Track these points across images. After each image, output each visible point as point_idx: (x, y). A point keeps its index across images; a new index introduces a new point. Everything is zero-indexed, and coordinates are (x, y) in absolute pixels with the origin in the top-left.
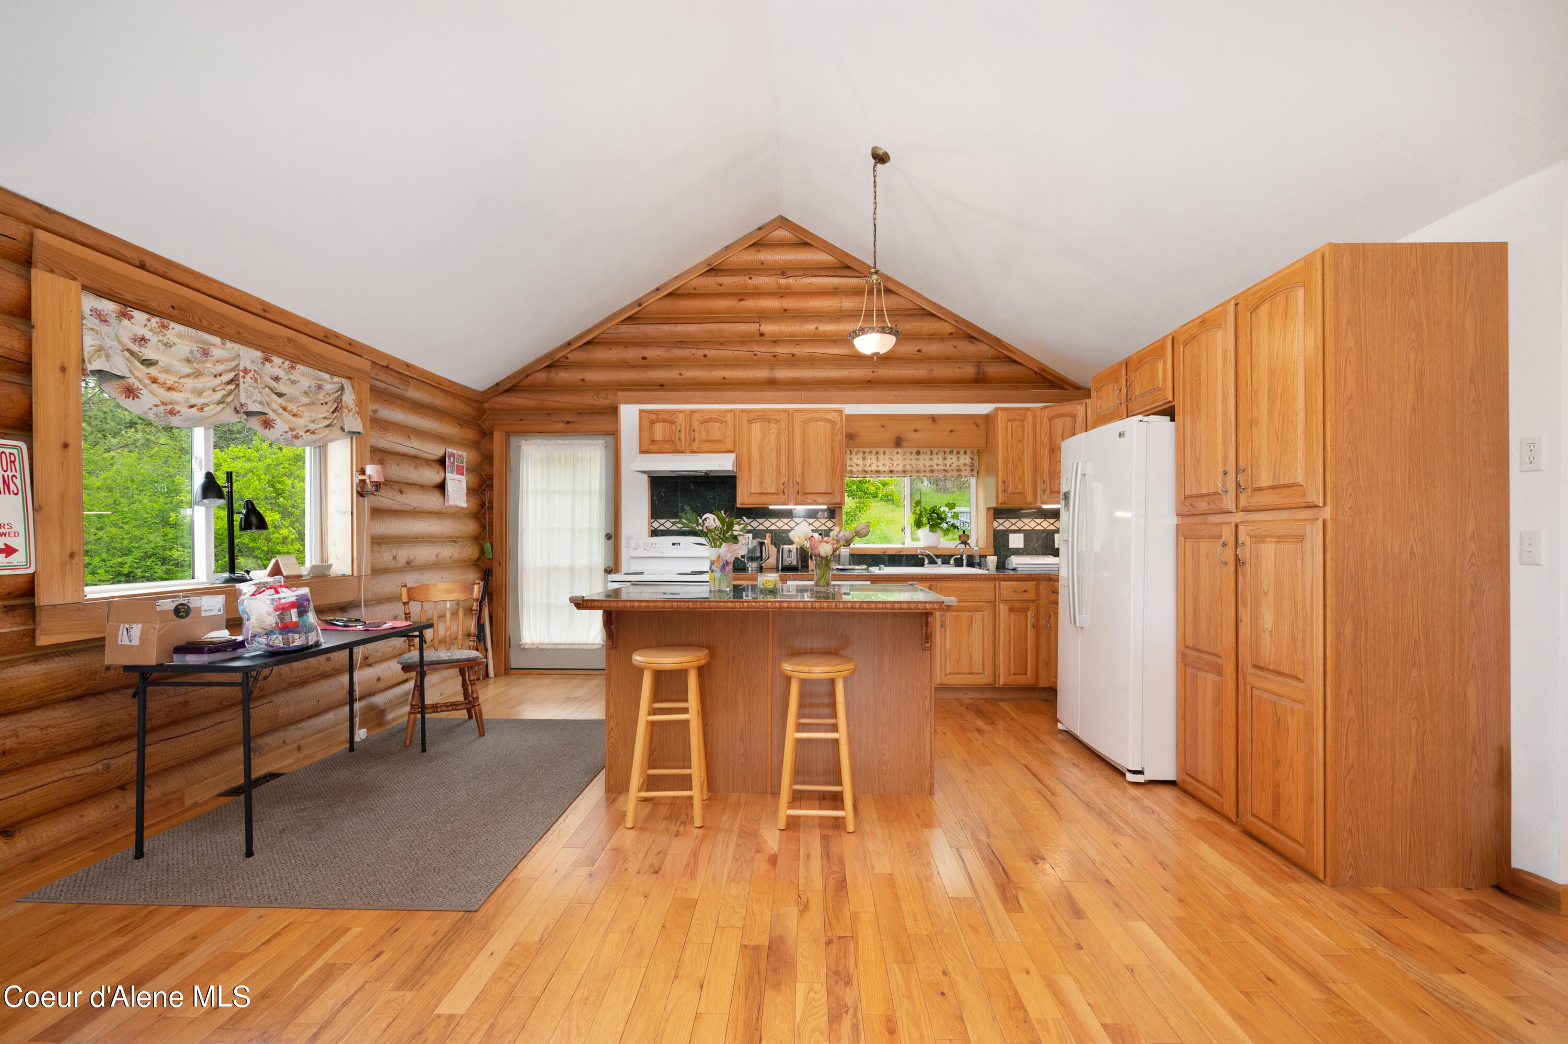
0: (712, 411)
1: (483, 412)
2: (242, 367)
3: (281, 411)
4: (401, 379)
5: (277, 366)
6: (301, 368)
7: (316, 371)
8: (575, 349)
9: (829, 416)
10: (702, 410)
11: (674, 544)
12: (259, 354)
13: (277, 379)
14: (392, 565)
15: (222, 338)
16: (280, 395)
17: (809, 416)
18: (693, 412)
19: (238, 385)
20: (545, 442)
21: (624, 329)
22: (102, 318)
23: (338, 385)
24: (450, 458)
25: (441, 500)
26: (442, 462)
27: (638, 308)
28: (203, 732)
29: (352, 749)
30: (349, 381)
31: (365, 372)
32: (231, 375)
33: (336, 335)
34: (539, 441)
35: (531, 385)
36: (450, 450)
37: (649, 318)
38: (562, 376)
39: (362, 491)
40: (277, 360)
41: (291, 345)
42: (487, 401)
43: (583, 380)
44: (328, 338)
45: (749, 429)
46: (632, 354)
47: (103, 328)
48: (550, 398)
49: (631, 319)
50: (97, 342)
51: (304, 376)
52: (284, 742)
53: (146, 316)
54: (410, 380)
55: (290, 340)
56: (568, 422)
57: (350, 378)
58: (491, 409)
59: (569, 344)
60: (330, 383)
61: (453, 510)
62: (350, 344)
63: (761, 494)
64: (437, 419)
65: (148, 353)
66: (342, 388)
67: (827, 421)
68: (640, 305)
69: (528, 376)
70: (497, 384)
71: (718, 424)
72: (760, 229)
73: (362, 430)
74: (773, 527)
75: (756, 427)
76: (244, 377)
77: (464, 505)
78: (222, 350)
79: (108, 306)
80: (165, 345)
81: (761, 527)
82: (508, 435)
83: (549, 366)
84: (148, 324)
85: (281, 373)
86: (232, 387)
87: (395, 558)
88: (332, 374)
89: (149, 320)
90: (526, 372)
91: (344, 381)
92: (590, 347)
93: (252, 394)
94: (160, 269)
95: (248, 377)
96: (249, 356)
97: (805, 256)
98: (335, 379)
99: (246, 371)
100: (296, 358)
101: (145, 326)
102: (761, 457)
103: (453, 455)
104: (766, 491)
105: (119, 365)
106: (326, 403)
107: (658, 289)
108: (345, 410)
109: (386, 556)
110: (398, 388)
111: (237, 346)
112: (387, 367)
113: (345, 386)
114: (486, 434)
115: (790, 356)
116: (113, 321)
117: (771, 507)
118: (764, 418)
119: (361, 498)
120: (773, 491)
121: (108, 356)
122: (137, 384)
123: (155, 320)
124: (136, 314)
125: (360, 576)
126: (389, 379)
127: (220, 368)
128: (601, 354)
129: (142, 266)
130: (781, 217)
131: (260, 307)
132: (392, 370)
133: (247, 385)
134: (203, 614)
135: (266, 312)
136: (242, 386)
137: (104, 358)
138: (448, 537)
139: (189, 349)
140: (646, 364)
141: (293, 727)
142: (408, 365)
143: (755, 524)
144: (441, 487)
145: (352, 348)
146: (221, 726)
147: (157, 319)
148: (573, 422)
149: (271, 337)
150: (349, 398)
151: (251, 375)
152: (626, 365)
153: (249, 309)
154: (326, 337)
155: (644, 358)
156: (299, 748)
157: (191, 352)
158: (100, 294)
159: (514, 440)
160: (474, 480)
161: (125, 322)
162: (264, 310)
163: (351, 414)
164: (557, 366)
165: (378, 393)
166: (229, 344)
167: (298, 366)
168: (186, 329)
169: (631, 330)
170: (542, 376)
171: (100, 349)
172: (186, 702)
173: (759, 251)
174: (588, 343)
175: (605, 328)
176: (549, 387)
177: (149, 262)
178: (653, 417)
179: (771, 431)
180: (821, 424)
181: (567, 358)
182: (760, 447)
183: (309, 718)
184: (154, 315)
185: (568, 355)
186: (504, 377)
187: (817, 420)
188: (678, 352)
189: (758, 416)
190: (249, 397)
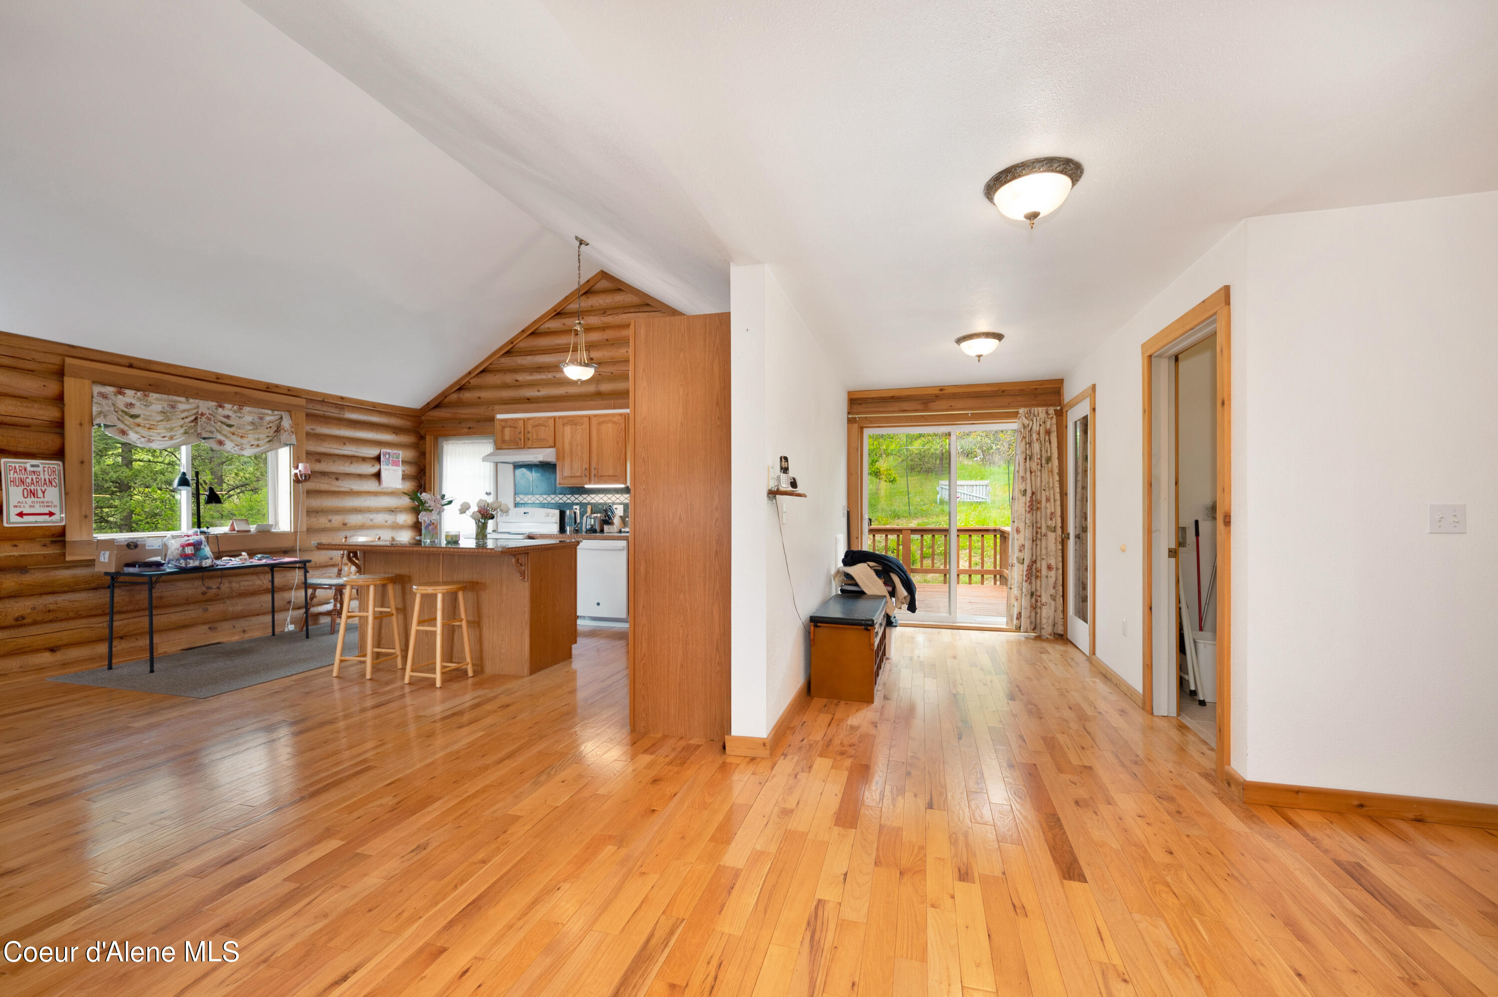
0: (540, 418)
1: (421, 423)
2: (200, 412)
3: (229, 435)
4: (337, 408)
5: (228, 409)
6: (247, 409)
7: (260, 409)
8: (474, 377)
9: (615, 419)
10: (534, 418)
11: (525, 513)
12: (214, 404)
13: (228, 417)
14: (329, 525)
15: (187, 398)
16: (230, 426)
17: (602, 419)
18: (529, 419)
19: (197, 423)
20: (458, 442)
21: (503, 360)
22: (104, 396)
23: (278, 417)
24: (385, 455)
25: (377, 484)
26: (378, 459)
27: (511, 346)
28: (173, 614)
29: (273, 634)
30: (288, 413)
31: (302, 407)
32: (193, 418)
33: (277, 386)
34: (454, 442)
35: (449, 403)
36: (385, 450)
37: (520, 352)
38: (467, 395)
39: (297, 480)
40: (228, 406)
41: (238, 396)
42: (423, 416)
43: (479, 398)
44: (269, 388)
45: (563, 431)
46: (509, 378)
47: (104, 402)
48: (459, 411)
49: (508, 353)
50: (100, 409)
51: (249, 414)
52: (234, 627)
53: (134, 392)
54: (345, 407)
55: (236, 393)
56: (470, 428)
57: (289, 411)
58: (426, 420)
59: (470, 373)
60: (270, 417)
61: (390, 490)
62: (289, 390)
63: (571, 477)
64: (372, 431)
65: (133, 411)
66: (281, 418)
67: (615, 423)
68: (512, 343)
69: (446, 397)
70: (428, 403)
71: (544, 428)
72: (588, 281)
73: (295, 443)
74: (593, 501)
75: (568, 429)
76: (201, 418)
77: (401, 487)
78: (185, 405)
79: (109, 390)
80: (145, 405)
81: (585, 501)
82: (436, 439)
83: (460, 389)
84: (136, 395)
85: (230, 413)
86: (193, 424)
87: (330, 521)
88: (273, 410)
89: (136, 394)
90: (444, 395)
91: (283, 413)
92: (483, 374)
93: (205, 427)
94: (142, 366)
95: (203, 418)
96: (206, 406)
97: (619, 298)
98: (276, 413)
99: (202, 414)
100: (242, 402)
101: (134, 397)
102: (571, 450)
103: (389, 454)
104: (574, 475)
105: (112, 419)
106: (270, 427)
107: (523, 331)
108: (282, 431)
109: (322, 521)
110: (333, 412)
111: (197, 401)
112: (323, 401)
113: (284, 416)
114: (422, 438)
115: (610, 373)
116: (113, 397)
117: (586, 486)
118: (572, 421)
119: (296, 484)
120: (578, 474)
121: (105, 416)
122: (126, 428)
123: (139, 394)
124: (127, 391)
125: (296, 532)
126: (325, 408)
127: (184, 415)
128: (490, 379)
129: (131, 366)
130: (602, 272)
131: (214, 377)
132: (328, 402)
133: (202, 422)
134: (147, 548)
135: (219, 379)
136: (199, 423)
137: (102, 417)
138: (385, 508)
139: (161, 406)
140: (519, 385)
141: (243, 619)
142: (342, 398)
143: (581, 499)
144: (378, 476)
145: (291, 392)
146: (186, 612)
147: (142, 392)
148: (473, 428)
149: (222, 393)
150: (286, 423)
151: (206, 416)
152: (506, 386)
153: (206, 379)
154: (268, 388)
155: (517, 381)
156: (244, 631)
157: (163, 408)
158: (104, 384)
159: (440, 440)
160: (410, 470)
161: (120, 397)
162: (218, 378)
163: (287, 433)
164: (465, 389)
165: (311, 417)
166: (191, 400)
167: (245, 408)
168: (161, 395)
169: (508, 362)
170: (454, 397)
171: (100, 413)
172: (161, 597)
173: (588, 298)
174: (483, 371)
175: (491, 361)
176: (460, 404)
177: (135, 363)
178: (503, 424)
179: (578, 431)
180: (610, 425)
181: (470, 383)
182: (570, 444)
183: (258, 615)
184: (139, 390)
185: (470, 381)
186: (432, 398)
187: (607, 422)
188: (537, 377)
189: (569, 420)
190: (203, 429)
